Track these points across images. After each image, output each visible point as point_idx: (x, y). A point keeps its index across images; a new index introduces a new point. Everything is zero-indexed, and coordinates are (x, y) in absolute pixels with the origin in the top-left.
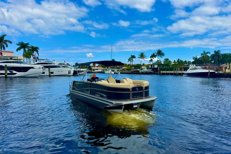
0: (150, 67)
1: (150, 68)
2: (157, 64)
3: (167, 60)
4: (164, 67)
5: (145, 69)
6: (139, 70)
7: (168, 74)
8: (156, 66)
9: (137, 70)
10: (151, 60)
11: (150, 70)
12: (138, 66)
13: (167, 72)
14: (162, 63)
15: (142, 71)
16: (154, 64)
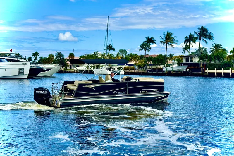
0: (184, 61)
1: (184, 64)
2: (198, 56)
3: (218, 46)
4: (213, 62)
5: (175, 66)
6: (161, 66)
7: (219, 75)
8: (196, 60)
9: (158, 66)
10: (187, 48)
11: (184, 68)
12: (160, 60)
13: (219, 71)
14: (209, 53)
15: (169, 69)
16: (192, 55)
